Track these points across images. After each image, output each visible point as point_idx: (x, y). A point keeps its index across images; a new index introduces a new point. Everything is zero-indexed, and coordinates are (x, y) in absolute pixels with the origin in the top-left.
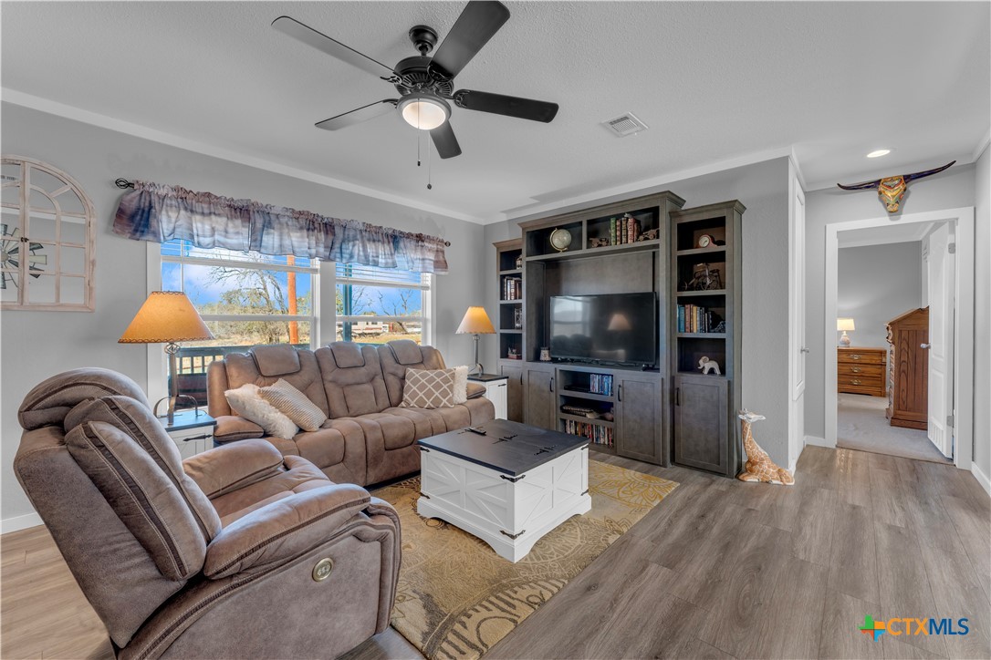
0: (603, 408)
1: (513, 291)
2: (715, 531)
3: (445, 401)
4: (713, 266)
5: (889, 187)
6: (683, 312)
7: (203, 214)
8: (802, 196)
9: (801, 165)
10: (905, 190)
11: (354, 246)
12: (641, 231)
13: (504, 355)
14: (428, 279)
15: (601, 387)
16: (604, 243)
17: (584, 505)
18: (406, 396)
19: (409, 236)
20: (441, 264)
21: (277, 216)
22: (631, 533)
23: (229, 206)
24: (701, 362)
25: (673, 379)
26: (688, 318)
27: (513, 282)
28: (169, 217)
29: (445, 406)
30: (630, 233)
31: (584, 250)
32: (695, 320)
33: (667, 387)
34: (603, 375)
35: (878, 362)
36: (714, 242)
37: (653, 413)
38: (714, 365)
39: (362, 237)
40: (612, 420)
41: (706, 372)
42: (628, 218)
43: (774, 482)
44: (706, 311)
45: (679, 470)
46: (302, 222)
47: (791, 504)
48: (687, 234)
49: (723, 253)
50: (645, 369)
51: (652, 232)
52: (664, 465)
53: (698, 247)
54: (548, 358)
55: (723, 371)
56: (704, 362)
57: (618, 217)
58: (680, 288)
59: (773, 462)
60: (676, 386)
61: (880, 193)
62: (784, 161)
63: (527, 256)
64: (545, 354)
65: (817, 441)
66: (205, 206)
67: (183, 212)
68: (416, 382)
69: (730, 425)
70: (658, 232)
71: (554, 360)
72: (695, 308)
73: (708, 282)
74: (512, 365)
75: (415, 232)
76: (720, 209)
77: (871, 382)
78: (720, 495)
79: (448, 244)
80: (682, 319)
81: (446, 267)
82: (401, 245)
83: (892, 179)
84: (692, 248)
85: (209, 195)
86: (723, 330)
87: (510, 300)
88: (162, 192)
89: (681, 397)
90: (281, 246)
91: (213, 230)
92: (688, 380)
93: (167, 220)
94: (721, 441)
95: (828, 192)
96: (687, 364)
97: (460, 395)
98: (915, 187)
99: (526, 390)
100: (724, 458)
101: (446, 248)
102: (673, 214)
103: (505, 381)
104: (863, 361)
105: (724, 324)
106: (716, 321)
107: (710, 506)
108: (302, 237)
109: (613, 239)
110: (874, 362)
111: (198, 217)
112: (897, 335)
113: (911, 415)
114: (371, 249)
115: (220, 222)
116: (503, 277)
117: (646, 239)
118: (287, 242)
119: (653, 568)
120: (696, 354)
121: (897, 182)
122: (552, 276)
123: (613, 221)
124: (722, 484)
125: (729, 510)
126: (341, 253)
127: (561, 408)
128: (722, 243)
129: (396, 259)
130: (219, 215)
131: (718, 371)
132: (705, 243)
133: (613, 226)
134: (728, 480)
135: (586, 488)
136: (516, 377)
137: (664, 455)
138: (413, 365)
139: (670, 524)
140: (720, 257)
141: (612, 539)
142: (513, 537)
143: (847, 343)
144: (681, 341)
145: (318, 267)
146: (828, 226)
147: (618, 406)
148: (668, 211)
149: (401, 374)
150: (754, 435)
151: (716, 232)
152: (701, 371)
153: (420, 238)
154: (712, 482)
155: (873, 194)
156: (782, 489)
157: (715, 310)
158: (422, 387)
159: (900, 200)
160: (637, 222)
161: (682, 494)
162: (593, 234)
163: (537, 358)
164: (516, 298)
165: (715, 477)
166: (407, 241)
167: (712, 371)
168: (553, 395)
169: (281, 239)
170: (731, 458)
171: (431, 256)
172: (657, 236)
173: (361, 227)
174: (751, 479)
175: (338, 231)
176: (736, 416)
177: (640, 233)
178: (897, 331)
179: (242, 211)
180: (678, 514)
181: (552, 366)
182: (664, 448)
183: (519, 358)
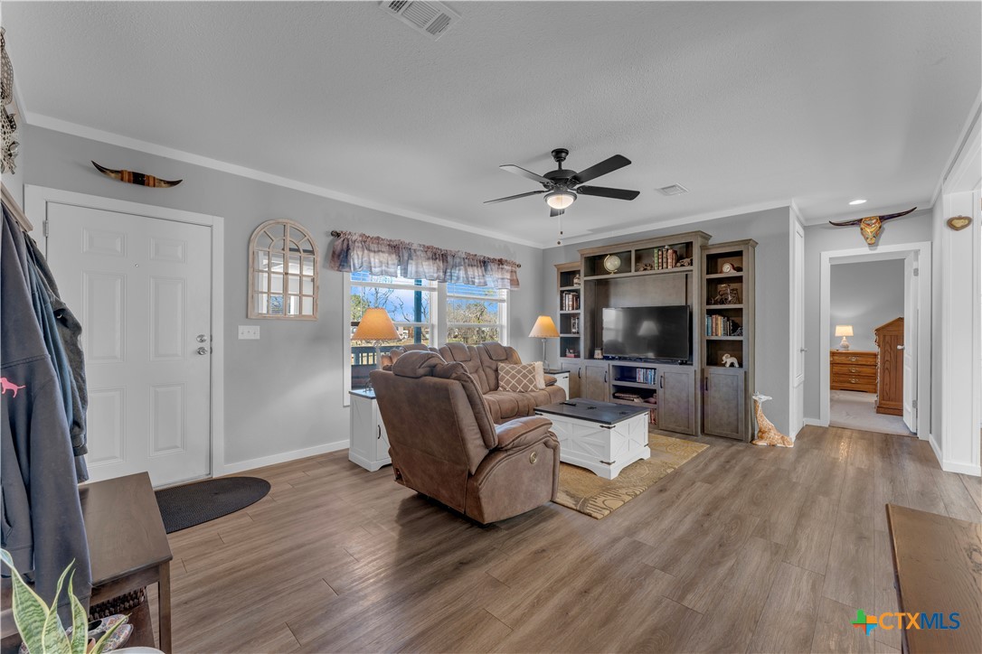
0: (647, 394)
1: (571, 303)
2: (737, 468)
3: (531, 387)
4: (734, 286)
5: (868, 225)
6: (710, 321)
7: (375, 252)
8: (802, 232)
9: (800, 210)
10: (880, 227)
11: (459, 270)
12: (679, 258)
13: (563, 354)
14: (504, 294)
15: (646, 378)
16: (649, 268)
17: (646, 454)
18: (502, 383)
19: (494, 261)
20: (515, 282)
21: (415, 250)
22: (681, 468)
23: (389, 245)
24: (724, 358)
25: (703, 371)
26: (714, 325)
27: (571, 296)
28: (358, 255)
29: (532, 391)
30: (669, 261)
31: (633, 273)
32: (719, 328)
33: (699, 376)
34: (647, 368)
35: (873, 363)
36: (734, 269)
37: (688, 396)
38: (734, 360)
39: (465, 263)
40: (655, 403)
41: (728, 365)
42: (668, 250)
43: (779, 445)
44: (728, 320)
45: (708, 438)
46: (430, 254)
47: (791, 457)
48: (713, 261)
49: (741, 277)
50: (681, 364)
51: (687, 261)
52: (696, 435)
53: (721, 272)
54: (600, 357)
55: (741, 365)
56: (727, 358)
57: (660, 248)
58: (708, 303)
59: (778, 431)
60: (705, 376)
61: (862, 229)
62: (786, 210)
63: (585, 276)
64: (598, 353)
65: (814, 422)
66: (376, 246)
67: (366, 251)
68: (507, 373)
69: (746, 404)
70: (692, 260)
71: (606, 358)
72: (719, 318)
73: (730, 299)
74: (569, 362)
75: (498, 258)
76: (739, 245)
77: (866, 380)
78: (739, 452)
79: (519, 266)
80: (710, 325)
81: (518, 284)
82: (489, 268)
83: (871, 219)
84: (717, 273)
85: (378, 238)
86: (741, 334)
87: (568, 310)
88: (354, 238)
89: (709, 385)
90: (417, 272)
91: (381, 262)
92: (714, 371)
93: (357, 257)
94: (740, 416)
95: (823, 227)
96: (713, 360)
97: (541, 383)
98: (888, 225)
99: (583, 380)
100: (742, 428)
101: (518, 270)
102: (703, 247)
103: (567, 374)
104: (860, 363)
105: (741, 329)
106: (736, 327)
107: (733, 457)
108: (429, 265)
109: (656, 265)
110: (869, 363)
111: (372, 254)
112: (882, 339)
113: (891, 405)
114: (471, 271)
115: (384, 257)
116: (562, 292)
117: (682, 265)
118: (421, 269)
119: (698, 484)
120: (719, 352)
121: (873, 221)
122: (602, 291)
123: (656, 251)
124: (740, 446)
125: (746, 459)
126: (451, 276)
127: (614, 395)
128: (740, 269)
129: (487, 279)
130: (383, 252)
131: (737, 365)
132: (727, 270)
133: (656, 255)
134: (744, 444)
135: (647, 443)
136: (574, 370)
137: (696, 427)
138: (501, 361)
139: (706, 465)
140: (739, 279)
141: (669, 471)
142: (609, 464)
143: (847, 347)
144: (709, 342)
145: (436, 286)
146: (823, 253)
147: (660, 392)
148: (699, 244)
149: (494, 367)
150: (764, 412)
151: (735, 260)
152: (724, 365)
153: (501, 262)
154: (733, 445)
155: (856, 229)
156: (785, 449)
157: (735, 320)
158: (513, 377)
159: (877, 235)
160: (675, 252)
161: (711, 451)
162: (638, 259)
163: (591, 356)
164: (573, 309)
165: (735, 443)
166: (492, 264)
167: (732, 365)
168: (607, 385)
169: (417, 267)
170: (747, 428)
171: (508, 276)
172: (691, 264)
173: (464, 256)
174: (762, 443)
175: (450, 259)
176: (751, 398)
177: (677, 261)
178: (882, 336)
179: (395, 248)
180: (711, 460)
181: (606, 363)
182: (696, 422)
183: (578, 356)
